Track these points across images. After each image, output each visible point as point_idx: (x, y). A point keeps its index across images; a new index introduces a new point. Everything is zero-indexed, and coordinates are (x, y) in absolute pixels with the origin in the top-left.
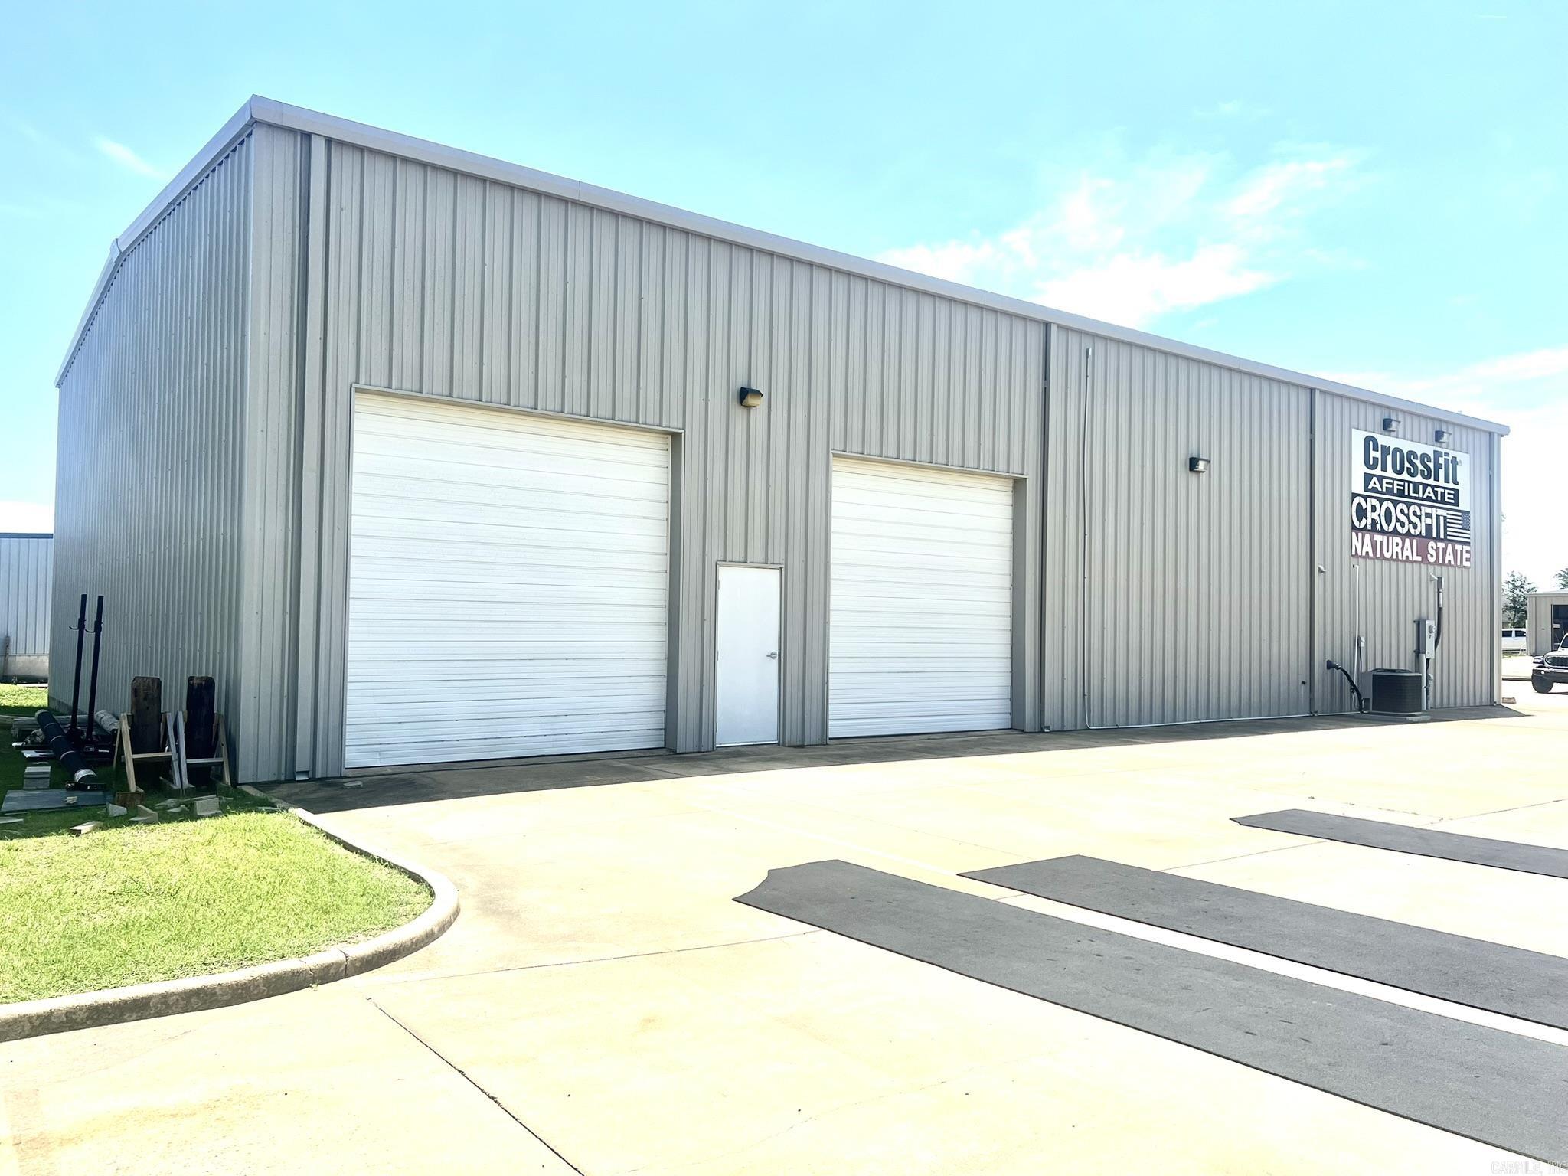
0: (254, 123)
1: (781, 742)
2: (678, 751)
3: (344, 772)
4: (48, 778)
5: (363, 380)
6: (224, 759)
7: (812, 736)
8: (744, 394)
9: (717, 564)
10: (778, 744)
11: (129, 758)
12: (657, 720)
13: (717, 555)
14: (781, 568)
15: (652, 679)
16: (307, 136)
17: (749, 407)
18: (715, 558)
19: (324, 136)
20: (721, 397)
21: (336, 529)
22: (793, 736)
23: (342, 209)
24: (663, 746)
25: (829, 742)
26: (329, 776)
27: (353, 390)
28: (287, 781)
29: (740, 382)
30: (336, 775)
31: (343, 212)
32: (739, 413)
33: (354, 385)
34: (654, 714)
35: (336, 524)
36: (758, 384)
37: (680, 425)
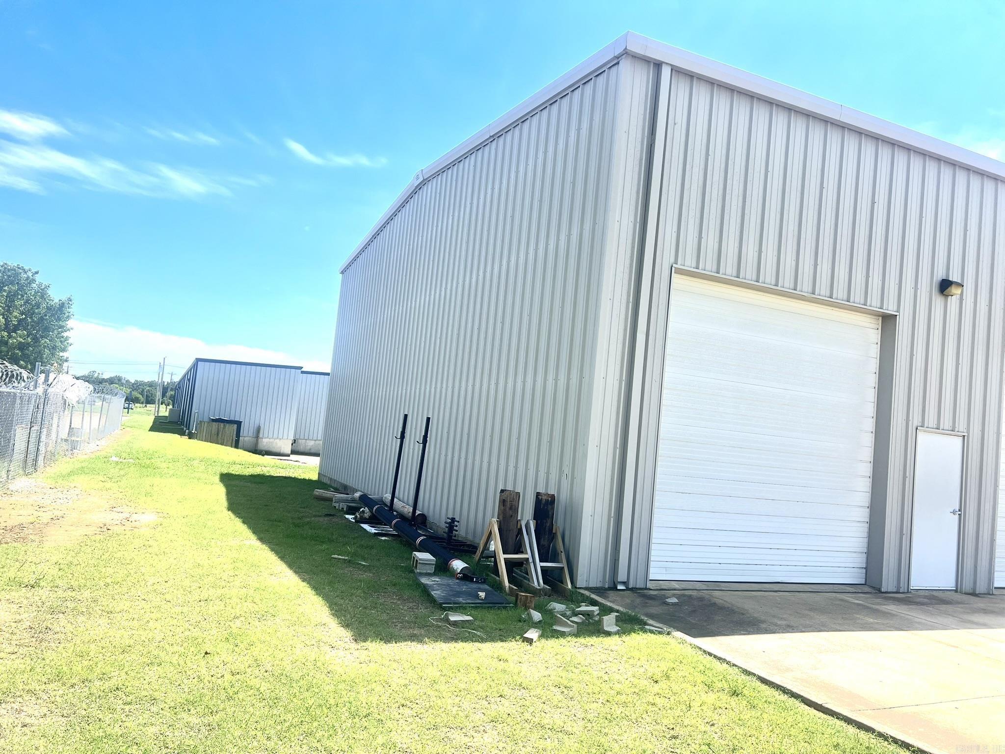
0: (626, 53)
1: (959, 590)
2: (883, 590)
3: (649, 585)
4: (433, 564)
5: (679, 262)
6: (563, 564)
7: (981, 588)
8: (945, 286)
9: (917, 429)
10: (956, 591)
11: (502, 557)
12: (860, 560)
13: (916, 420)
14: (964, 436)
15: (859, 524)
16: (658, 65)
17: (947, 296)
18: (915, 424)
19: (671, 65)
20: (927, 286)
21: (654, 381)
22: (967, 586)
23: (675, 124)
24: (864, 583)
25: (995, 592)
26: (637, 587)
27: (673, 268)
28: (610, 589)
29: (940, 275)
30: (642, 586)
31: (676, 126)
32: (938, 300)
33: (674, 265)
34: (854, 555)
35: (654, 378)
36: (954, 277)
37: (895, 309)
